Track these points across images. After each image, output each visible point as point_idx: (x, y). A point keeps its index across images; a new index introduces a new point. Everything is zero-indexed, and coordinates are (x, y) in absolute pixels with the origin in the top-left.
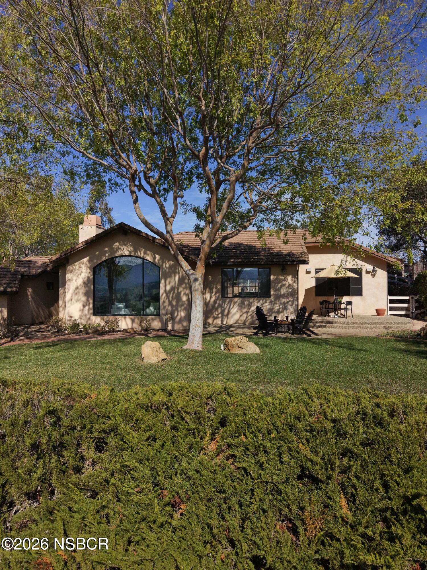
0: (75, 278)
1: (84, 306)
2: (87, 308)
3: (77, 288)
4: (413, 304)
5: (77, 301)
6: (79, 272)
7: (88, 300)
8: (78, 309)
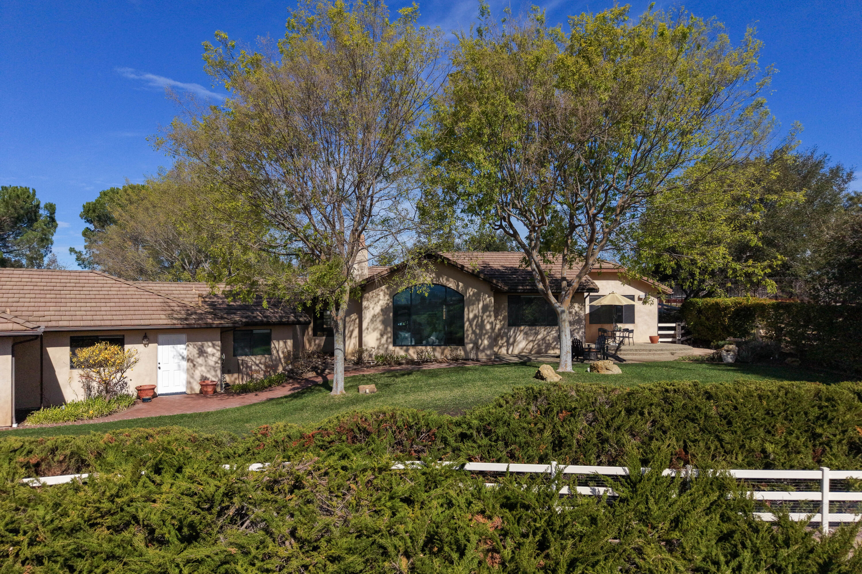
0: (372, 306)
1: (382, 335)
2: (385, 337)
3: (374, 316)
4: (679, 331)
5: (374, 330)
6: (376, 299)
7: (385, 329)
8: (375, 338)
